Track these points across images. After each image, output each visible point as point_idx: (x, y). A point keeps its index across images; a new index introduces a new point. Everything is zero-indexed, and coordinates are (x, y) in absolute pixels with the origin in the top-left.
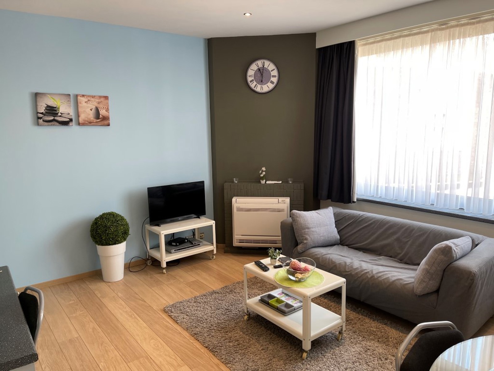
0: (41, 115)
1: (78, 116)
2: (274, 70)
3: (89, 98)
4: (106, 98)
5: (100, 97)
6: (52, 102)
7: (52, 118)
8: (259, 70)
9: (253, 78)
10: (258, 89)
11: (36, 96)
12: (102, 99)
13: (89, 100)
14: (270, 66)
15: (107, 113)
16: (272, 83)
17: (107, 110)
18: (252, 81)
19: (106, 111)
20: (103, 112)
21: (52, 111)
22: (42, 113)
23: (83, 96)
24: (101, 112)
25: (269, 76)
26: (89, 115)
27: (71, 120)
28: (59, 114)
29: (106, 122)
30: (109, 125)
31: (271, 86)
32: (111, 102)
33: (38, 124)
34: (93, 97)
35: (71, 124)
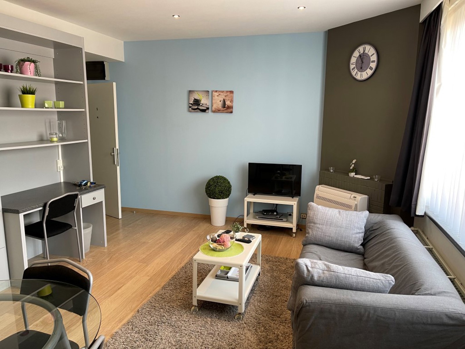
0: (191, 105)
1: (212, 106)
2: (374, 54)
3: (220, 93)
4: (232, 92)
5: (227, 92)
6: (197, 97)
7: (197, 107)
8: (360, 56)
9: (355, 66)
10: (358, 77)
11: (190, 92)
12: (228, 93)
13: (219, 94)
14: (370, 50)
15: (230, 103)
16: (371, 68)
17: (232, 101)
18: (354, 68)
19: (230, 102)
20: (228, 103)
21: (197, 102)
22: (191, 104)
23: (216, 91)
24: (226, 103)
25: (369, 62)
26: (219, 105)
27: (208, 109)
28: (201, 105)
29: (230, 110)
30: (231, 112)
31: (369, 72)
32: (235, 95)
33: (190, 112)
34: (223, 92)
35: (207, 111)
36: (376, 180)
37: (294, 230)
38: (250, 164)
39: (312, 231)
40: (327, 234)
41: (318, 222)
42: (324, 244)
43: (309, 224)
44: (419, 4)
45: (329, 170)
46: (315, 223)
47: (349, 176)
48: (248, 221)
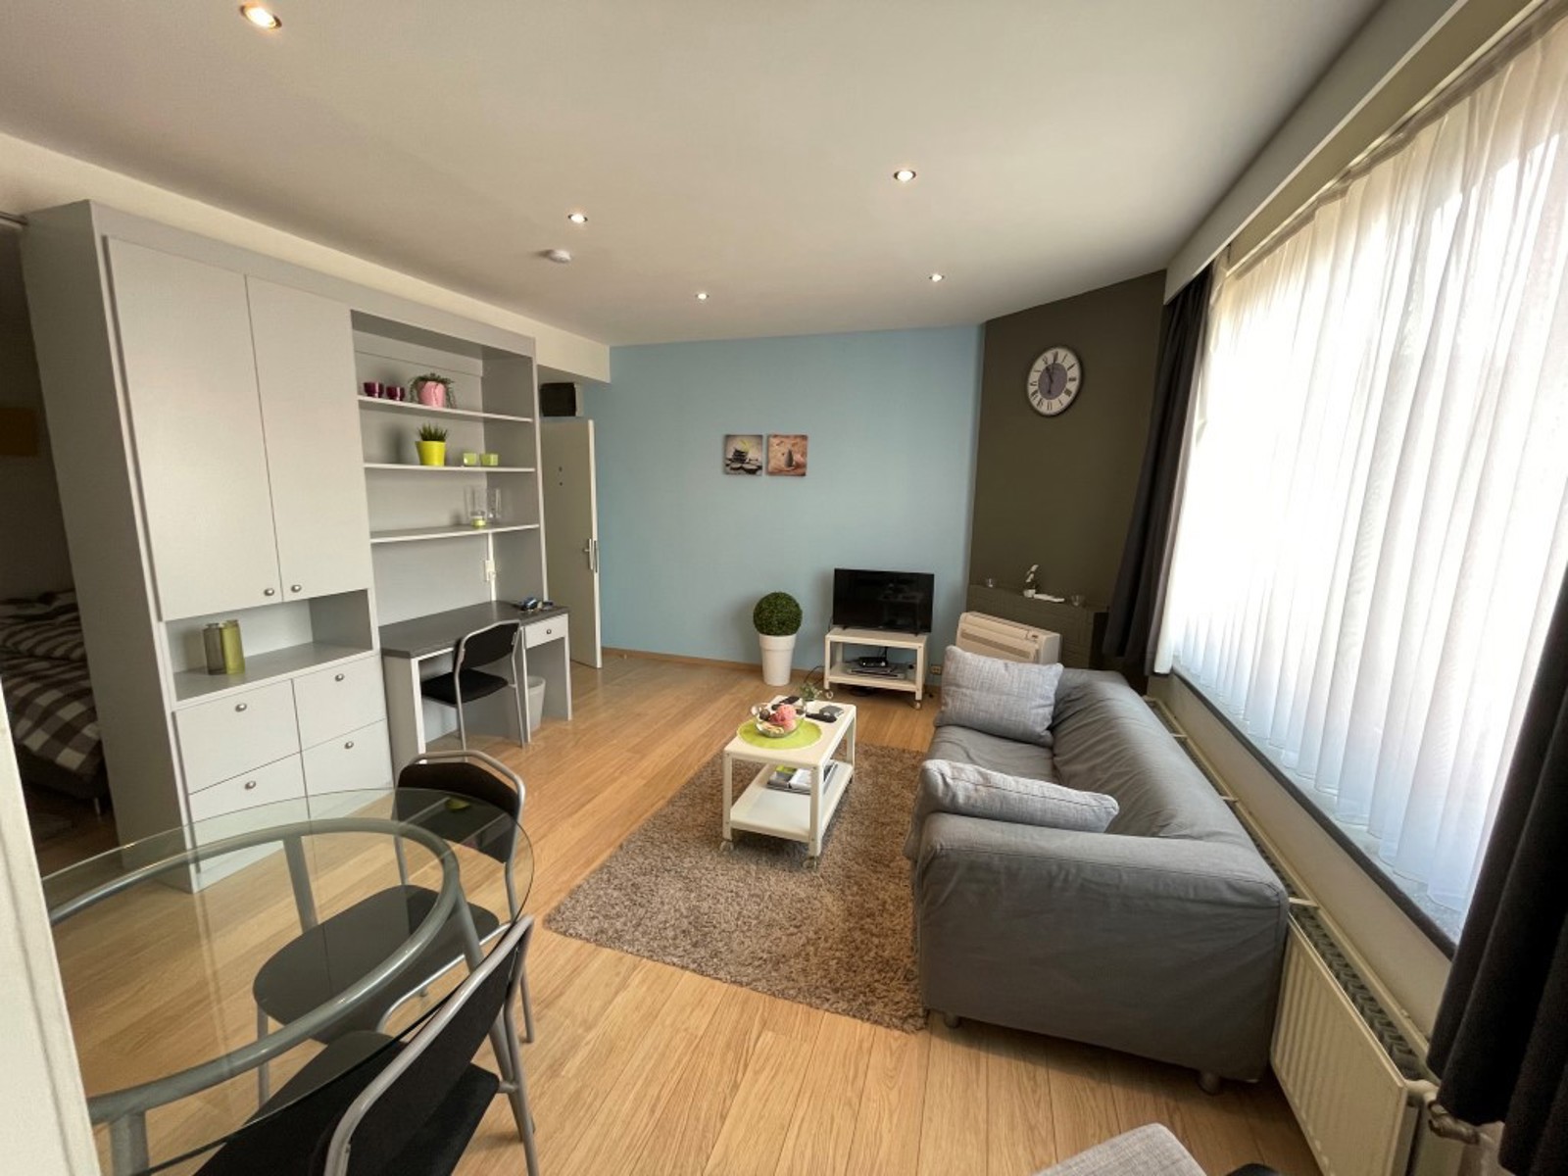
0: (729, 462)
1: (768, 462)
2: (1072, 366)
3: (783, 439)
4: (804, 438)
5: (796, 437)
6: (740, 446)
7: (739, 465)
8: (1047, 369)
9: (1036, 388)
10: (1044, 409)
11: (728, 438)
12: (798, 440)
13: (782, 442)
14: (1067, 359)
15: (802, 459)
16: (1068, 393)
17: (804, 454)
18: (1036, 392)
19: (802, 456)
20: (797, 457)
21: (740, 456)
22: (730, 460)
23: (776, 436)
24: (794, 458)
25: (1064, 380)
26: (779, 460)
27: (760, 468)
28: (747, 461)
29: (800, 471)
30: (804, 475)
31: (1065, 399)
32: (811, 445)
33: (728, 473)
34: (787, 437)
35: (758, 473)
36: (1076, 604)
37: (919, 696)
38: (837, 571)
39: (953, 701)
40: (982, 707)
41: (964, 684)
42: (977, 727)
43: (947, 688)
44: (1162, 268)
45: (985, 585)
46: (958, 686)
47: (1023, 595)
48: (832, 677)
